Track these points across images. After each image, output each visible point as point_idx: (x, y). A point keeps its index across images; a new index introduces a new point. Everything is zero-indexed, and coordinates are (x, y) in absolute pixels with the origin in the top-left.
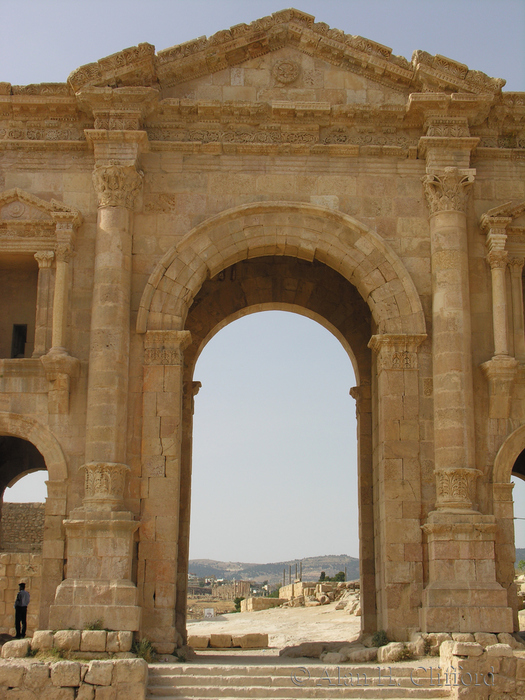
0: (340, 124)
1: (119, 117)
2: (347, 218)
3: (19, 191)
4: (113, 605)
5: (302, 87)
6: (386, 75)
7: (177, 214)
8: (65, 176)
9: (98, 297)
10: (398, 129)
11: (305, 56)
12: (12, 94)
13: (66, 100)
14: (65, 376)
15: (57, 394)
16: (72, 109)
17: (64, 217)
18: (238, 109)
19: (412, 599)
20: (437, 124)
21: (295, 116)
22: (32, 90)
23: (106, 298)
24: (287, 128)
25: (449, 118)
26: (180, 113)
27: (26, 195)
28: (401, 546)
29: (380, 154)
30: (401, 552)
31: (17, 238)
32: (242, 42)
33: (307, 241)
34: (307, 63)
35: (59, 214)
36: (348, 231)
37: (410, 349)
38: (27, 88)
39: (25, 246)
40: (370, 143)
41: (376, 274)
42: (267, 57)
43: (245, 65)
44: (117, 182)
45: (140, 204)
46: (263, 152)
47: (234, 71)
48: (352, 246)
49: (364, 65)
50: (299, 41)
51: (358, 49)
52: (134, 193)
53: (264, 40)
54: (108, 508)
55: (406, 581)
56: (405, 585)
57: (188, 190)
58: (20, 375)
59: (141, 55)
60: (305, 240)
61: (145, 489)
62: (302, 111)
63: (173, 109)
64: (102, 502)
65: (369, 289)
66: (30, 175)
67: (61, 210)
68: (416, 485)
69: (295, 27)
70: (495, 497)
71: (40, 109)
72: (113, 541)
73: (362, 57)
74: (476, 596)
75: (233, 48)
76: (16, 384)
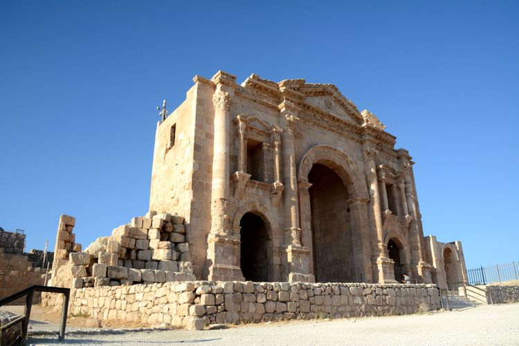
3: (258, 117)
5: (333, 110)
7: (303, 141)
8: (270, 116)
11: (333, 100)
14: (281, 192)
16: (275, 93)
20: (368, 134)
24: (330, 122)
27: (260, 120)
31: (257, 135)
34: (333, 103)
36: (348, 161)
38: (264, 80)
40: (350, 134)
41: (355, 177)
42: (324, 97)
43: (318, 97)
46: (325, 128)
47: (315, 98)
48: (348, 166)
49: (348, 109)
50: (332, 95)
53: (324, 92)
57: (306, 134)
59: (302, 83)
62: (337, 118)
65: (353, 181)
66: (259, 112)
71: (265, 89)
75: (318, 91)
76: (261, 192)
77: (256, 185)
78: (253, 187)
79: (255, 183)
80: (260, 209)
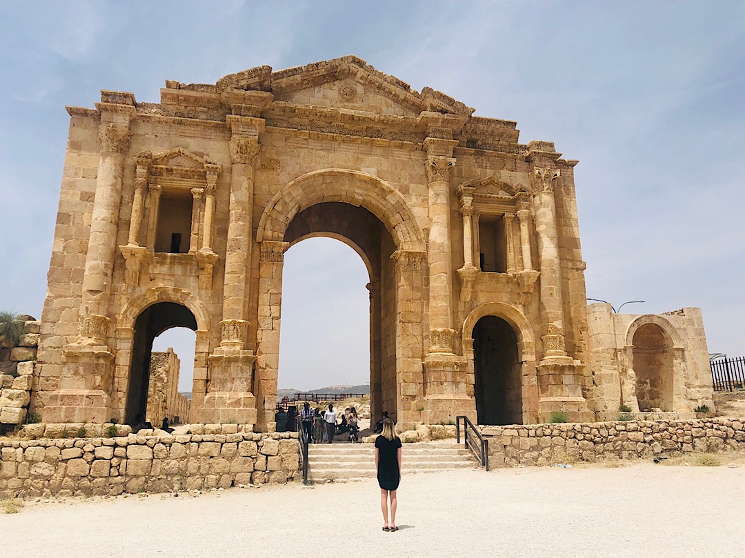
0: (379, 127)
1: (249, 109)
2: (382, 181)
3: (181, 149)
4: (241, 408)
5: (357, 102)
6: (405, 100)
7: (281, 172)
8: (211, 142)
9: (232, 218)
10: (411, 133)
11: (358, 84)
12: (180, 89)
13: (214, 96)
14: (211, 266)
15: (205, 277)
16: (217, 102)
17: (212, 168)
18: (320, 112)
19: (417, 405)
20: (435, 131)
21: (353, 119)
22: (192, 87)
23: (238, 219)
24: (348, 126)
25: (442, 128)
26: (284, 111)
27: (187, 153)
28: (411, 374)
29: (401, 146)
30: (411, 377)
31: (180, 179)
32: (322, 71)
33: (359, 195)
34: (360, 89)
35: (209, 165)
36: (383, 190)
37: (417, 260)
38: (189, 86)
39: (186, 184)
40: (395, 139)
41: (398, 216)
42: (337, 83)
43: (323, 86)
44: (246, 149)
45: (259, 164)
46: (333, 139)
47: (317, 89)
48: (384, 199)
49: (393, 93)
50: (356, 75)
51: (391, 83)
52: (256, 156)
53: (336, 72)
54: (238, 348)
55: (414, 394)
56: (413, 397)
57: (288, 158)
58: (180, 264)
59: (264, 72)
60: (357, 194)
61: (259, 337)
62: (358, 117)
63: (280, 107)
64: (234, 344)
65: (394, 224)
66: (189, 140)
67: (210, 163)
68: (419, 338)
69: (354, 67)
70: (464, 347)
71: (196, 99)
72: (241, 368)
73: (392, 87)
74: (456, 403)
75: (317, 75)
76: (178, 270)
77: (168, 261)
78: (162, 264)
79: (165, 257)
80: (174, 297)
